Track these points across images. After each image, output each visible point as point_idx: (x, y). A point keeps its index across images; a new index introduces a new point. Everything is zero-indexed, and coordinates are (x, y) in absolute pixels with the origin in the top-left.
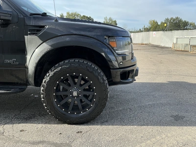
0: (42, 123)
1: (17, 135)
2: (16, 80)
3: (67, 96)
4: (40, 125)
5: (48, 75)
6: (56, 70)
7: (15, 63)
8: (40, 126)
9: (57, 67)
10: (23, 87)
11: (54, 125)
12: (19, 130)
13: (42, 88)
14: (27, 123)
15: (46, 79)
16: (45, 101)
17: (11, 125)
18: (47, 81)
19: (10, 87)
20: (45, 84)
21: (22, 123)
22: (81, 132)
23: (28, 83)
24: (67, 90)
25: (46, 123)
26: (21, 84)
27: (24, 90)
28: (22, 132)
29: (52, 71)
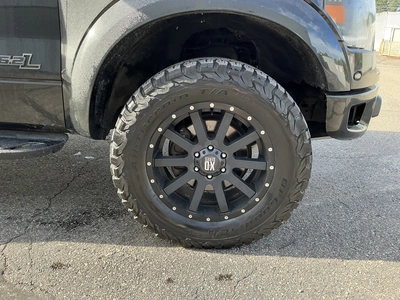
0: (112, 241)
1: (42, 282)
2: (35, 118)
3: (184, 170)
4: (108, 247)
5: (131, 105)
6: (158, 92)
7: (31, 67)
8: (108, 250)
9: (161, 82)
10: (57, 139)
11: (145, 249)
12: (49, 265)
13: (114, 146)
14: (69, 239)
15: (128, 118)
16: (124, 182)
17: (25, 247)
18: (129, 124)
19: (19, 136)
20: (124, 134)
21: (57, 238)
22: (229, 277)
23: (72, 127)
24: (184, 154)
25: (123, 241)
26: (49, 130)
27: (59, 148)
28: (57, 273)
29: (144, 96)
